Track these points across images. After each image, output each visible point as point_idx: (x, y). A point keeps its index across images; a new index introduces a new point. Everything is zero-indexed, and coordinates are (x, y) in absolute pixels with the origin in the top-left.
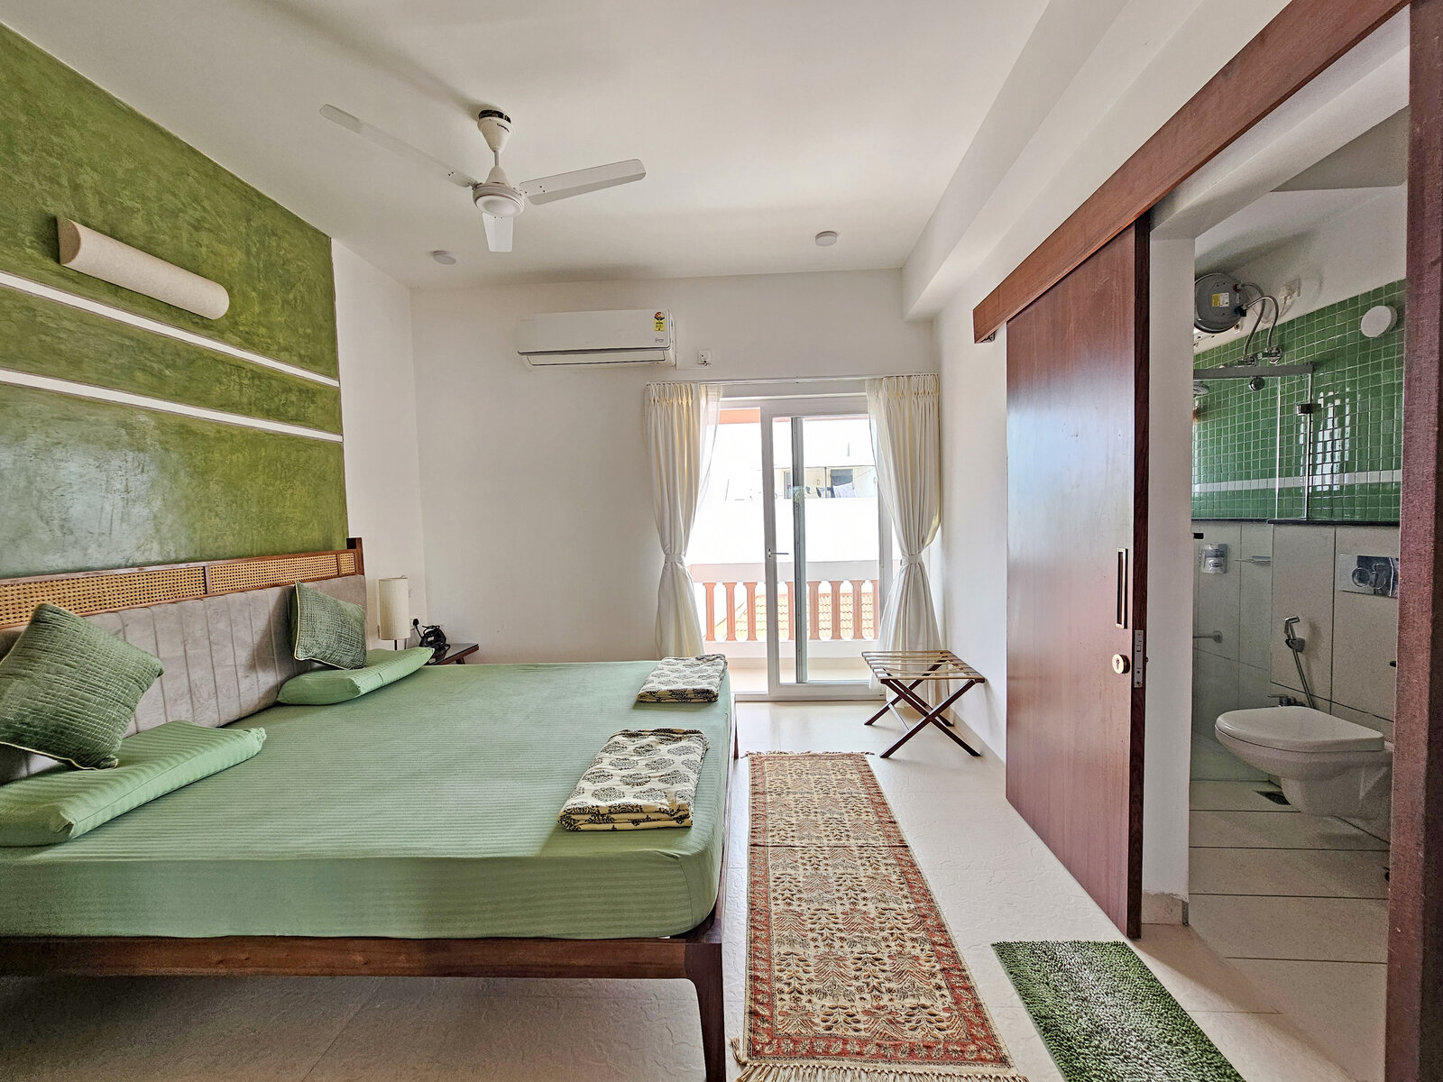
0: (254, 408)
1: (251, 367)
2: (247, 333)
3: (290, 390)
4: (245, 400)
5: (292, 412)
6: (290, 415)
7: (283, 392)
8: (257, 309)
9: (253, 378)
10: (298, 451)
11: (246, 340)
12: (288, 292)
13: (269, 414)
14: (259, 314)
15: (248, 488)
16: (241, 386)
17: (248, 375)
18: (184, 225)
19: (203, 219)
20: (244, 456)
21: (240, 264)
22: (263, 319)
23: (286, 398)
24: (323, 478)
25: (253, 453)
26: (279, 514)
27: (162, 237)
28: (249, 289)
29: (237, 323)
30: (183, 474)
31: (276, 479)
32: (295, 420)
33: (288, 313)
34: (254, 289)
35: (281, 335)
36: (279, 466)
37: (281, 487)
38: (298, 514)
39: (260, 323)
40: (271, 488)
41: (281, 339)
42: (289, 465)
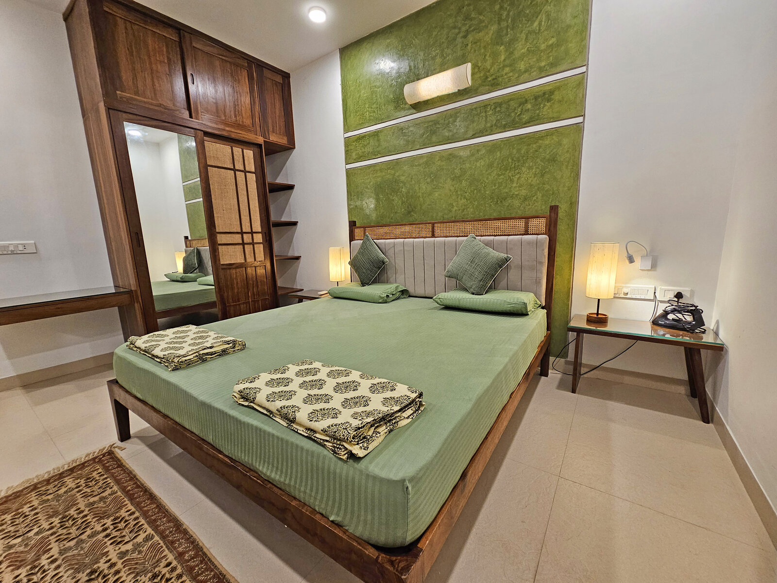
0: (494, 128)
1: (495, 101)
2: (494, 79)
3: (526, 101)
4: (489, 125)
5: (525, 117)
6: (524, 120)
7: (520, 106)
8: (503, 57)
9: (495, 108)
10: (529, 145)
11: (492, 85)
12: (532, 24)
13: (505, 128)
14: (504, 60)
15: (485, 179)
16: (486, 117)
17: (493, 107)
18: (459, 40)
19: (470, 27)
20: (484, 161)
21: (493, 35)
22: (507, 62)
23: (522, 109)
24: (553, 160)
25: (491, 157)
26: (506, 192)
27: (448, 58)
28: (498, 47)
29: (487, 78)
30: (449, 179)
31: (507, 170)
32: (529, 122)
33: (530, 41)
34: (502, 44)
35: (523, 62)
36: (510, 160)
37: (510, 175)
38: (524, 191)
39: (504, 66)
40: (502, 177)
41: (522, 66)
42: (519, 158)
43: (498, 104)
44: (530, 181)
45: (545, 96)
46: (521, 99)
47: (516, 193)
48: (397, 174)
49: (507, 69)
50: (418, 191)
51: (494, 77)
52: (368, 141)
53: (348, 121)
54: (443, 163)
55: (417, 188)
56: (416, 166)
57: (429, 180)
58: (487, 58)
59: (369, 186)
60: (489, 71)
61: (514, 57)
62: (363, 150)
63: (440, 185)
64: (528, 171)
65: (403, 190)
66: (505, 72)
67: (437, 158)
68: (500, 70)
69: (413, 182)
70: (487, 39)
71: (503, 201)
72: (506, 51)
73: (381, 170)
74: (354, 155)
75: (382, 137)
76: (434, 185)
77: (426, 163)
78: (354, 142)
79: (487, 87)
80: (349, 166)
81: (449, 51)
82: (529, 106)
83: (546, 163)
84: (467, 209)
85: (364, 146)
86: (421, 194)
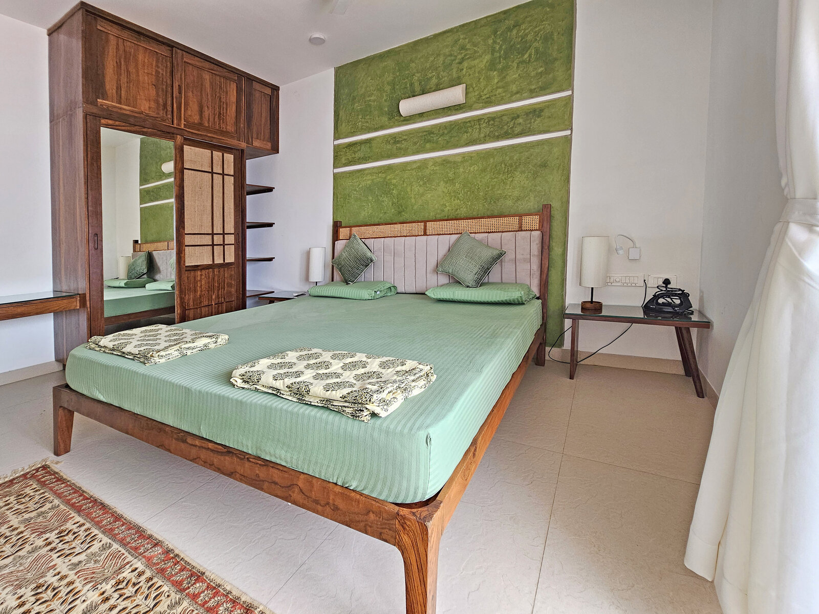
1: (488, 116)
2: (487, 98)
3: (518, 117)
10: (520, 152)
12: (523, 56)
14: (497, 83)
15: (478, 182)
16: (480, 129)
17: (486, 121)
18: (455, 66)
19: (465, 56)
20: (478, 166)
21: (487, 62)
22: (500, 84)
23: (514, 123)
24: (544, 165)
25: (484, 163)
26: (500, 194)
27: (443, 79)
28: (491, 73)
29: (481, 96)
30: (442, 182)
31: (500, 174)
32: (521, 134)
33: (521, 69)
34: (495, 70)
35: (514, 86)
36: (503, 166)
37: (503, 178)
38: (516, 192)
39: (497, 88)
40: (495, 180)
41: (514, 88)
42: (512, 164)
43: (491, 118)
44: (522, 183)
45: (535, 112)
46: (514, 115)
47: (510, 194)
48: (388, 178)
49: (500, 90)
50: (409, 193)
51: (488, 96)
52: (359, 148)
53: (339, 130)
54: (438, 168)
55: (408, 190)
56: (409, 170)
57: (421, 183)
58: (481, 80)
59: (357, 189)
60: (483, 92)
61: (506, 80)
62: (353, 156)
63: (433, 187)
64: (520, 175)
65: (394, 192)
66: (498, 92)
67: (431, 163)
68: (494, 91)
69: (405, 184)
70: (482, 65)
71: (497, 202)
72: (499, 76)
73: (371, 174)
74: (343, 160)
75: (374, 144)
76: (427, 187)
77: (419, 168)
78: (344, 148)
79: (481, 104)
80: (336, 171)
81: (445, 74)
82: (520, 120)
83: (538, 168)
84: (460, 208)
85: (355, 152)
86: (413, 196)
